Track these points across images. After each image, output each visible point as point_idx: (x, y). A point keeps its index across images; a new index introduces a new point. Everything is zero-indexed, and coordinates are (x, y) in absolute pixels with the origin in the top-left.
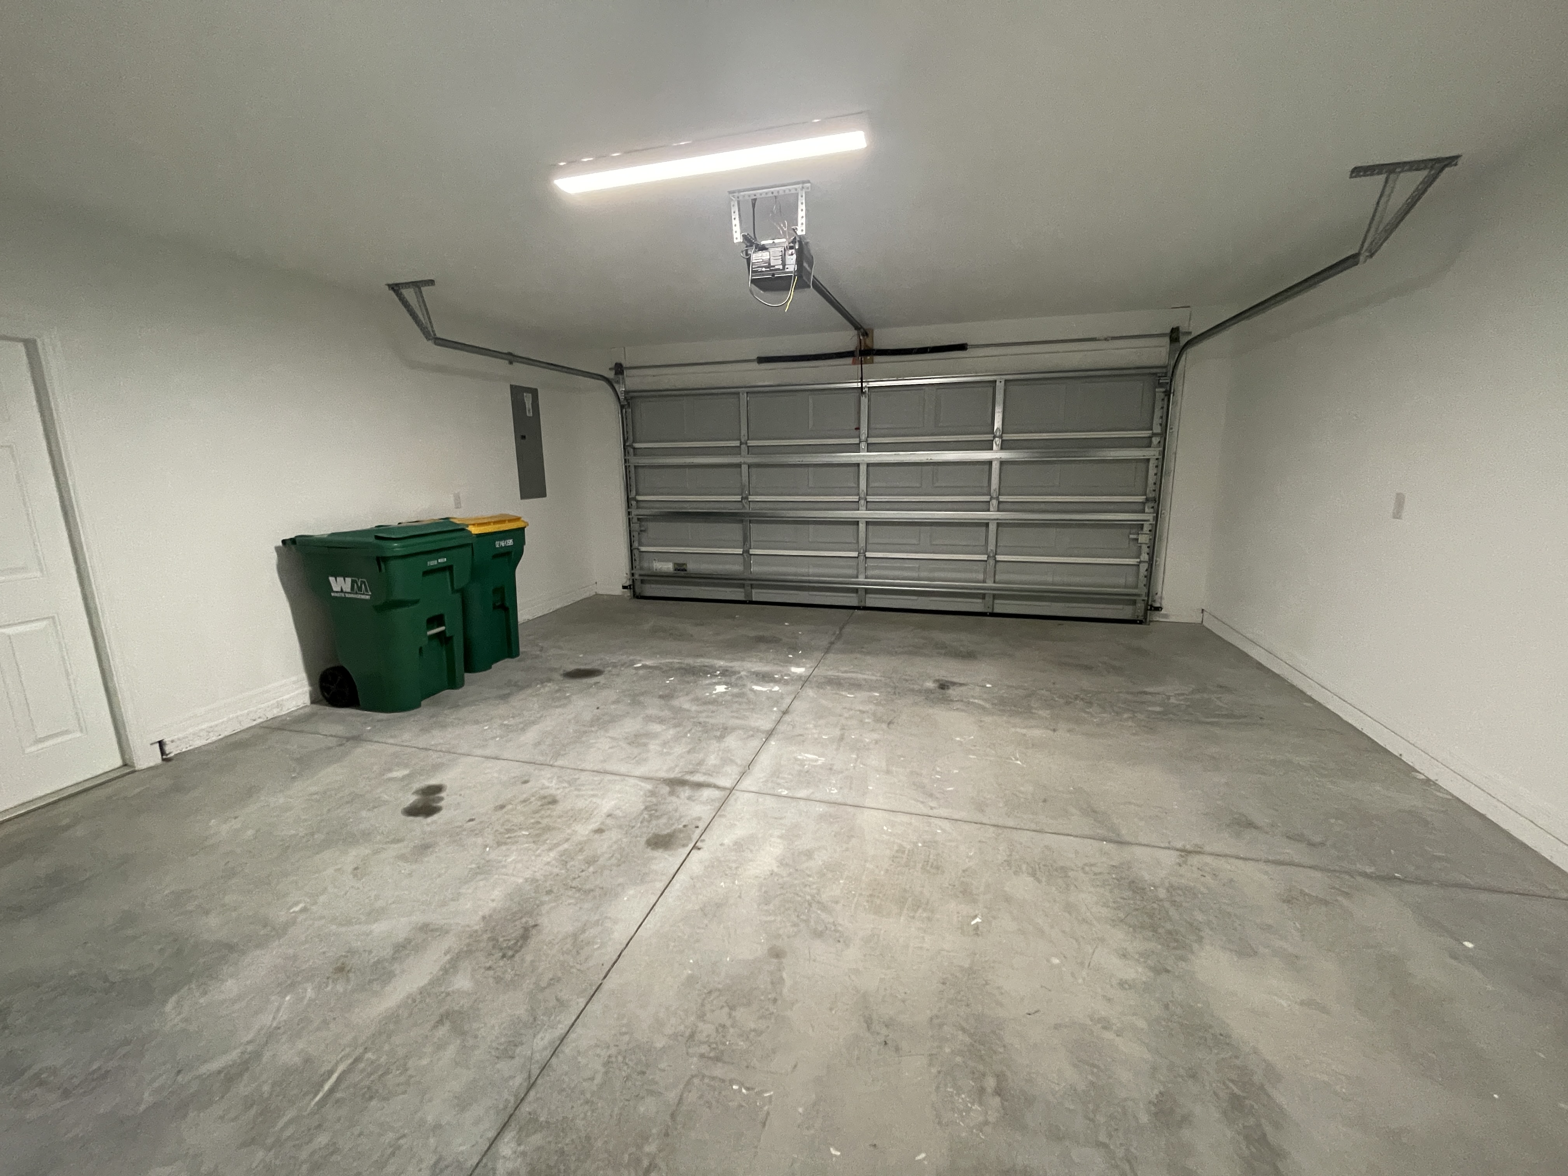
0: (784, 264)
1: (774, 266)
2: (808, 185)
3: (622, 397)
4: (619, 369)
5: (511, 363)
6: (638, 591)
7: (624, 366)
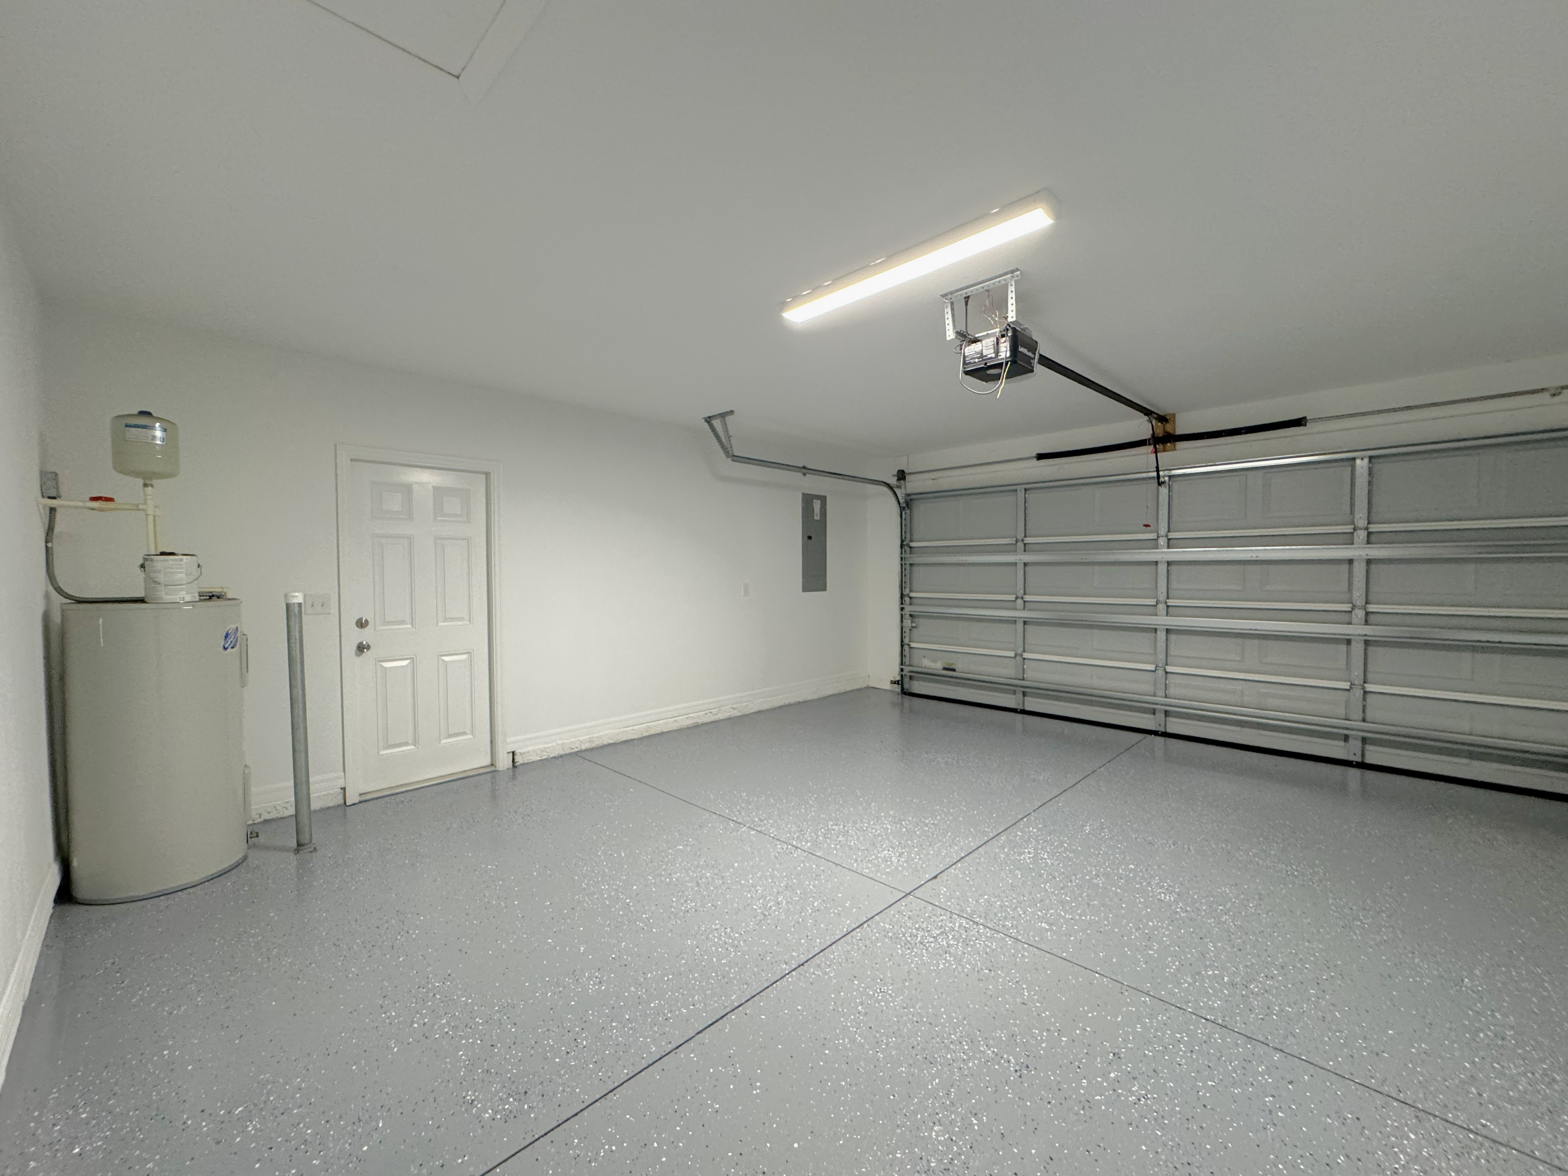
0: (997, 352)
1: (986, 356)
2: (1018, 273)
3: (901, 501)
4: (902, 475)
5: (804, 474)
6: (906, 686)
7: (906, 471)
